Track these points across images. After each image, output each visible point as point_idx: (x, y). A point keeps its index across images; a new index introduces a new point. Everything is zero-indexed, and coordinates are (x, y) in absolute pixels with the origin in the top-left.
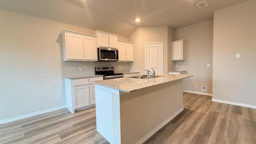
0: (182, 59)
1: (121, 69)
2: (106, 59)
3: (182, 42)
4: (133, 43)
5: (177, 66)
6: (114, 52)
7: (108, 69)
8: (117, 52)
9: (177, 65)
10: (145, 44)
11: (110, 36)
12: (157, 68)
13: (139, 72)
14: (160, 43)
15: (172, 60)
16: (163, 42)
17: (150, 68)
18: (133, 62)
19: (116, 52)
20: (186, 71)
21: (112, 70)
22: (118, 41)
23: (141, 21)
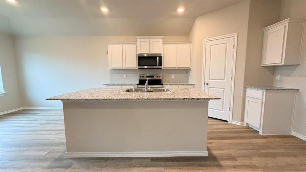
0: (281, 62)
1: (173, 77)
2: (146, 67)
3: (285, 26)
4: (192, 43)
5: (278, 78)
6: (156, 57)
7: (154, 77)
8: (160, 58)
9: (280, 76)
10: (204, 41)
11: (152, 40)
12: (223, 79)
13: (194, 84)
14: (231, 35)
15: (262, 65)
16: (237, 33)
17: (210, 79)
18: (190, 69)
19: (158, 58)
20: (298, 90)
21: (159, 78)
22: (163, 43)
23: (186, 10)
